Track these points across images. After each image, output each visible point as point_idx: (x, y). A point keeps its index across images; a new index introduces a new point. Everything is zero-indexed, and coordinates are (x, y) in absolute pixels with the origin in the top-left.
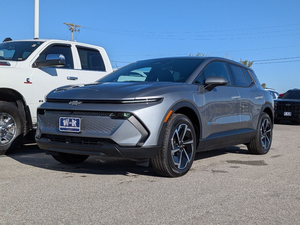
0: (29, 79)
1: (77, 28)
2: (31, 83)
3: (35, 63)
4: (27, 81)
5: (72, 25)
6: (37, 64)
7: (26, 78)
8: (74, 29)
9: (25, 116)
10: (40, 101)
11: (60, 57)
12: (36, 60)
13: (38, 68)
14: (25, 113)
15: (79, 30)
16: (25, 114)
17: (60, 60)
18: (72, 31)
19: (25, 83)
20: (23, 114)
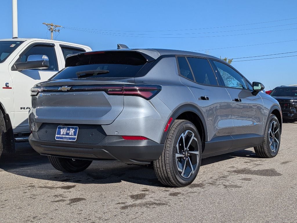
0: (8, 83)
1: (57, 29)
2: (11, 88)
3: (14, 65)
4: (6, 85)
5: (51, 25)
6: (17, 67)
7: (5, 83)
8: (54, 29)
9: (5, 125)
10: (21, 108)
11: (43, 58)
12: (16, 62)
13: (19, 71)
14: (4, 122)
15: (59, 30)
16: (5, 124)
17: (42, 61)
18: (52, 32)
19: (3, 88)
20: (2, 123)
